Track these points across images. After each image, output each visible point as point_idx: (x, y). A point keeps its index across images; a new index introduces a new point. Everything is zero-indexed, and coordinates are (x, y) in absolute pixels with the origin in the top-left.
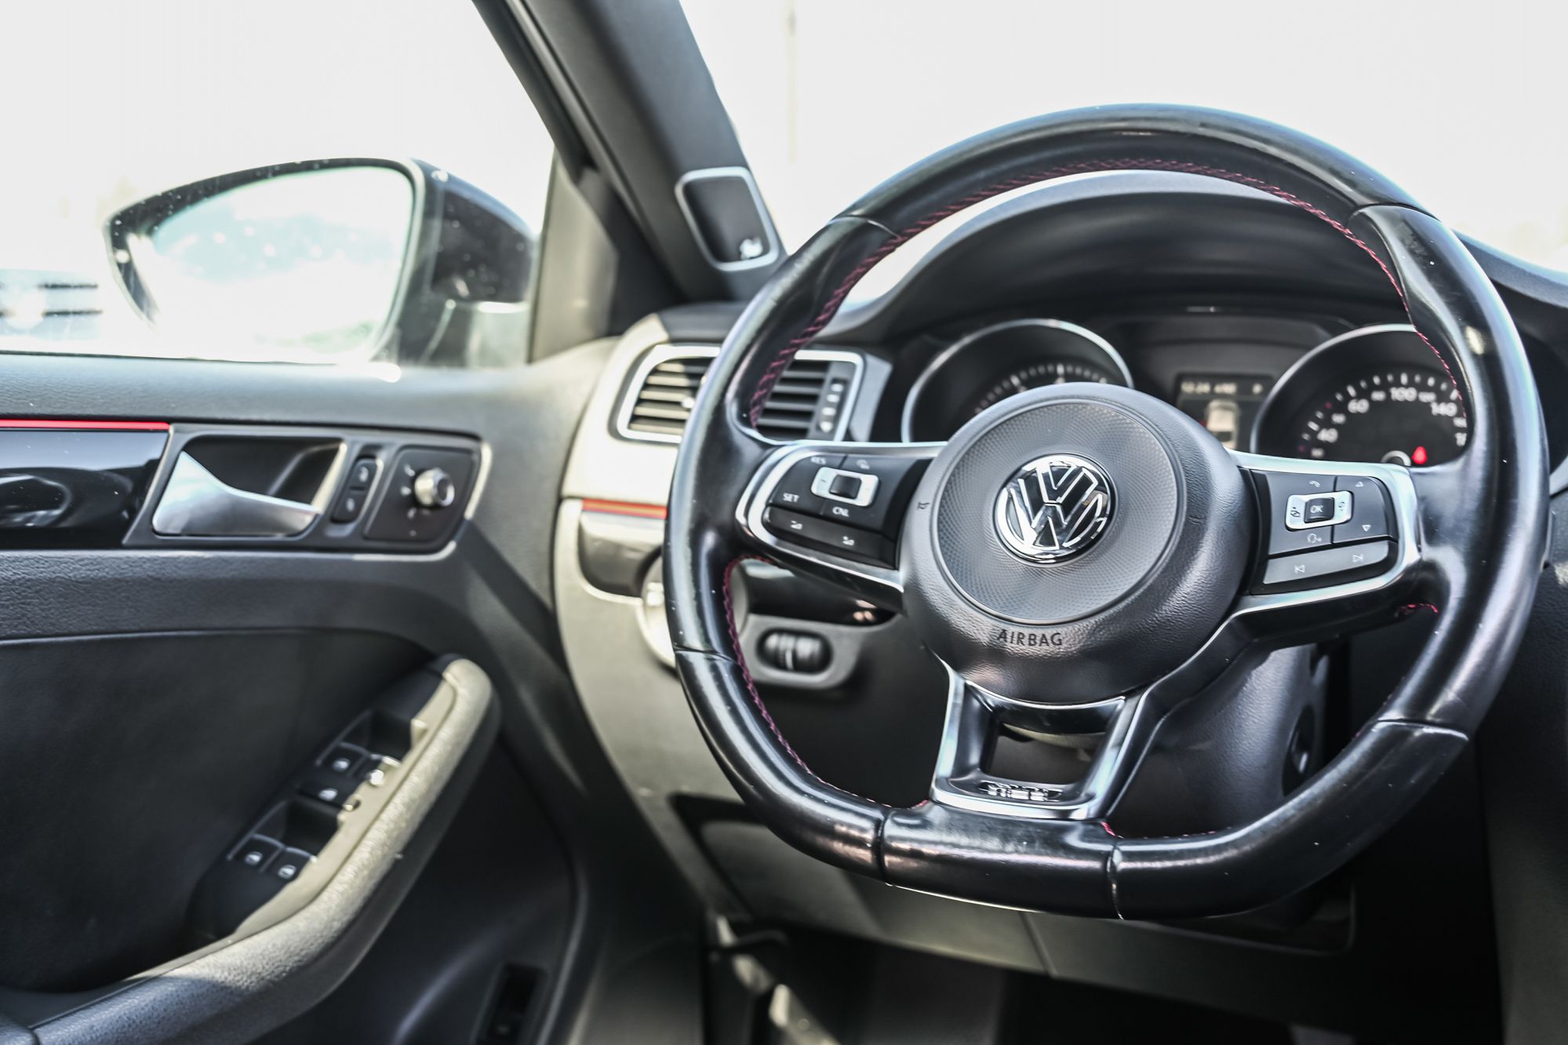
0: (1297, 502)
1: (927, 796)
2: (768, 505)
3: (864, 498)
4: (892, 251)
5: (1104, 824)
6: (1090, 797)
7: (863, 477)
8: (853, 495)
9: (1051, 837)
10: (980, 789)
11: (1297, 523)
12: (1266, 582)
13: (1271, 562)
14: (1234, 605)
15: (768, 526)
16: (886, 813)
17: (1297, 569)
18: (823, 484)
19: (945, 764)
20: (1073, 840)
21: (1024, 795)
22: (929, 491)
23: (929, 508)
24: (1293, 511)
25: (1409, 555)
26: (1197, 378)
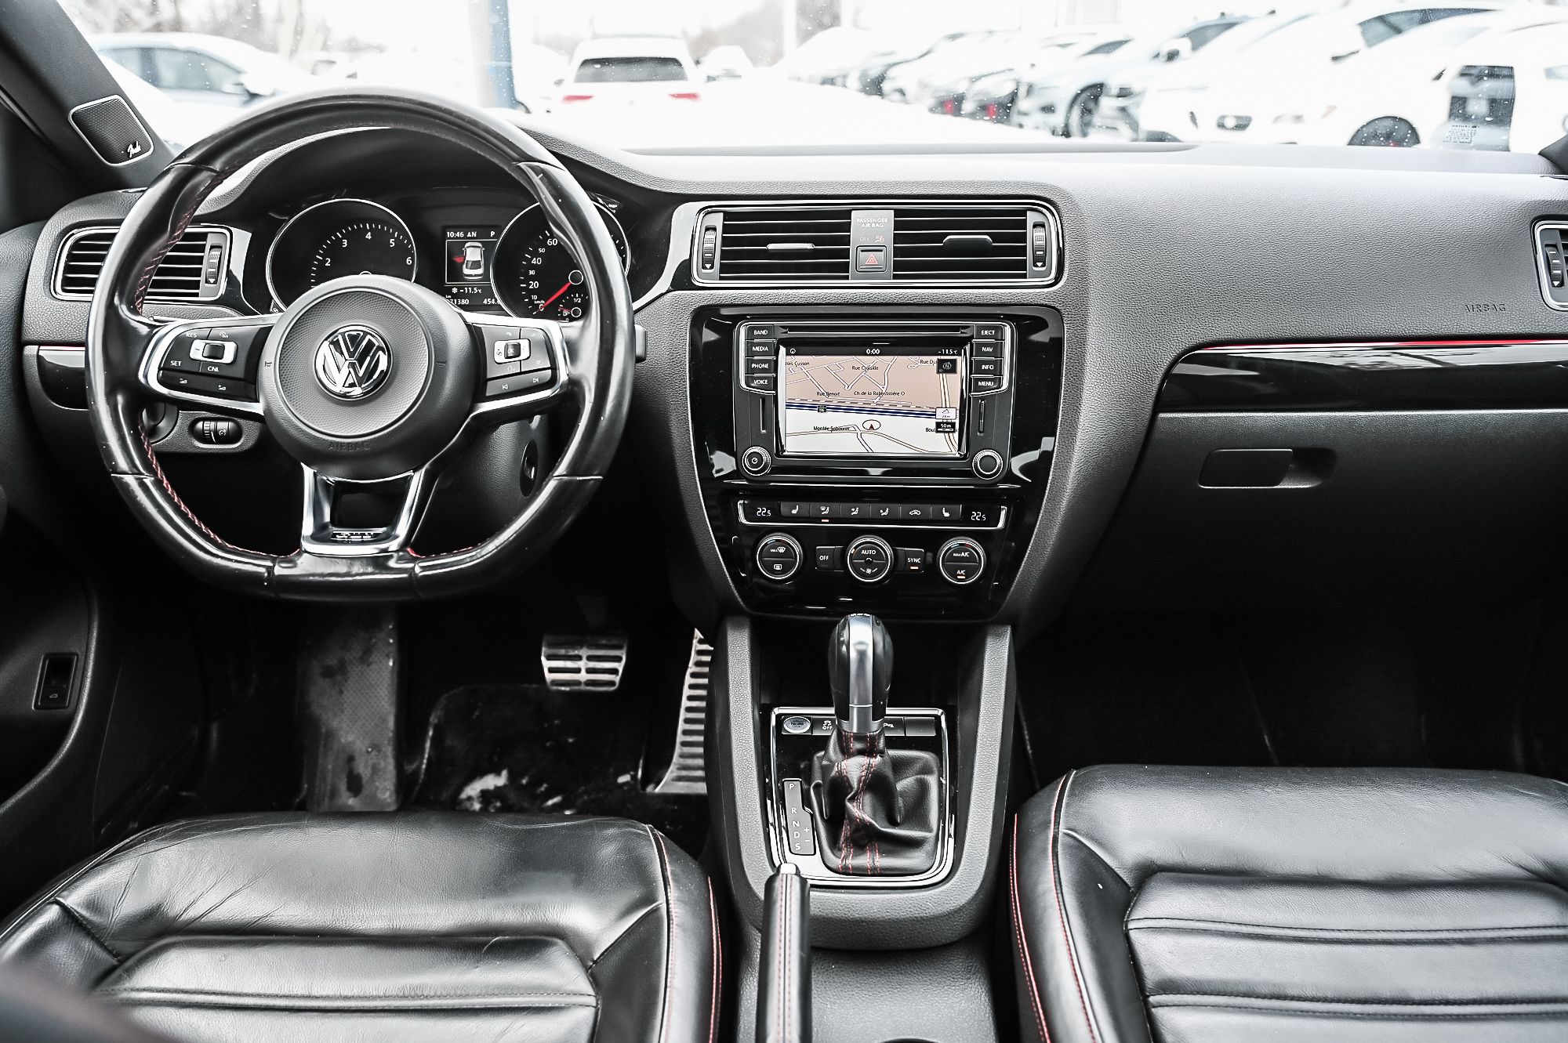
0: (500, 346)
1: (299, 546)
2: (160, 369)
3: (228, 357)
4: (221, 183)
5: (409, 549)
6: (397, 537)
7: (226, 344)
8: (220, 356)
9: (379, 562)
10: (331, 540)
11: (500, 358)
12: (487, 395)
13: (489, 383)
14: (471, 410)
15: (161, 382)
16: (274, 560)
17: (503, 387)
18: (198, 351)
19: (308, 527)
20: (392, 563)
21: (358, 538)
22: (271, 351)
23: (272, 365)
24: (498, 352)
25: (563, 377)
26: (456, 228)
